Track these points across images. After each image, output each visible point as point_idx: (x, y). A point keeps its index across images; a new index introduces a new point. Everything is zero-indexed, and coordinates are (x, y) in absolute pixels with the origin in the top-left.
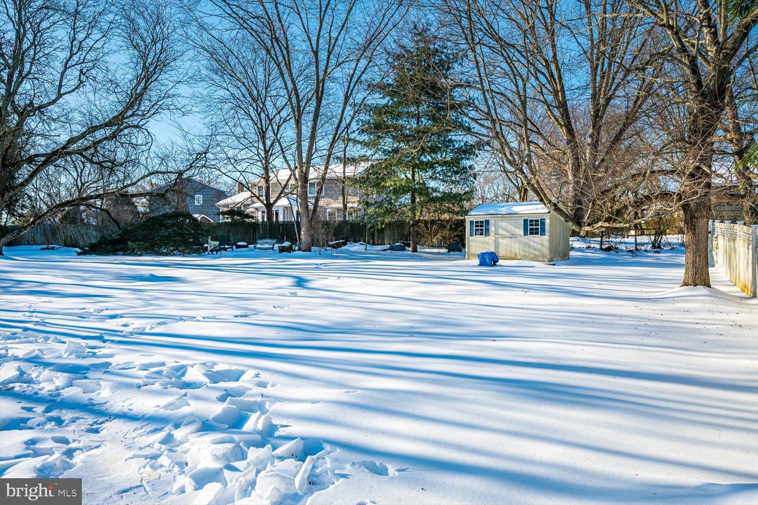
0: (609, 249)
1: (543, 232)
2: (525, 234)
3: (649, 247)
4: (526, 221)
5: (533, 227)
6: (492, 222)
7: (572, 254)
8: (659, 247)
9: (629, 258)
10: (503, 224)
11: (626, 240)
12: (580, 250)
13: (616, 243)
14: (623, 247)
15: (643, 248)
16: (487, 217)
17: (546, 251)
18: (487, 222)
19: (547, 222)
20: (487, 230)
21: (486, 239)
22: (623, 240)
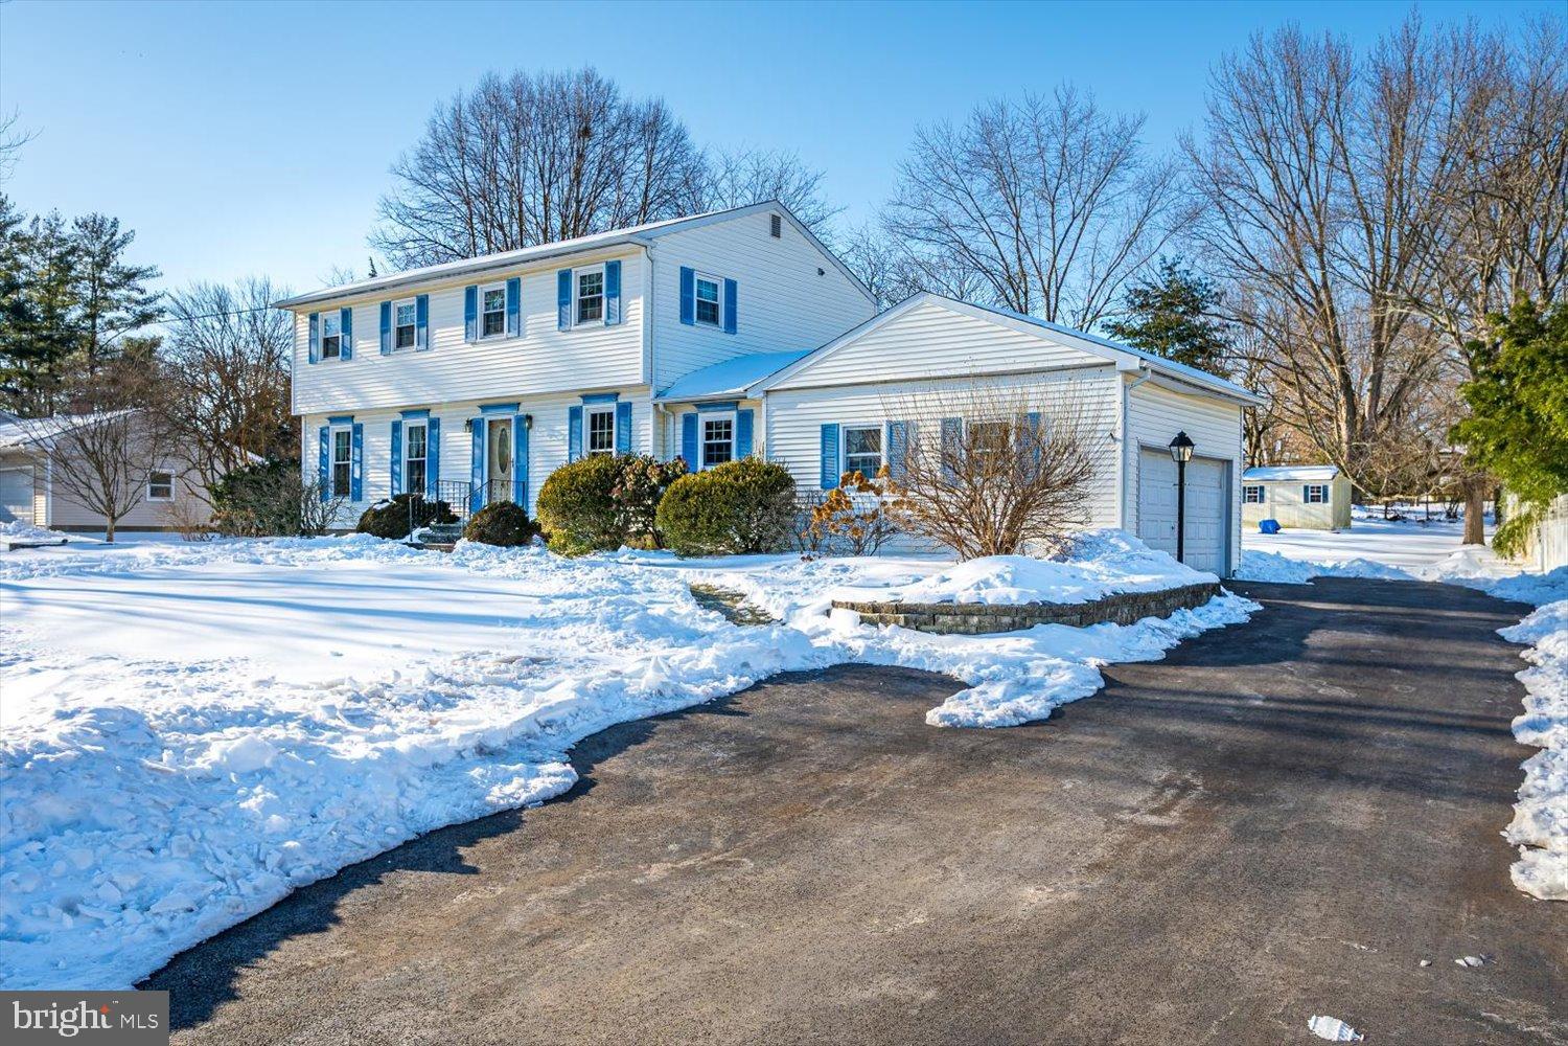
0: (1395, 519)
1: (1326, 500)
2: (1306, 501)
3: (1443, 517)
4: (1306, 488)
5: (1315, 494)
6: (1267, 488)
7: (1353, 523)
8: (1455, 516)
9: (1419, 528)
10: (1280, 490)
11: (1415, 508)
12: (1359, 519)
13: (1404, 512)
14: (1411, 517)
15: (1436, 518)
16: (1262, 484)
17: (1330, 521)
18: (1262, 488)
19: (1331, 488)
20: (1262, 497)
21: (1261, 506)
22: (1412, 508)
